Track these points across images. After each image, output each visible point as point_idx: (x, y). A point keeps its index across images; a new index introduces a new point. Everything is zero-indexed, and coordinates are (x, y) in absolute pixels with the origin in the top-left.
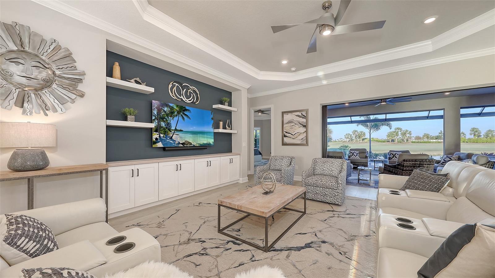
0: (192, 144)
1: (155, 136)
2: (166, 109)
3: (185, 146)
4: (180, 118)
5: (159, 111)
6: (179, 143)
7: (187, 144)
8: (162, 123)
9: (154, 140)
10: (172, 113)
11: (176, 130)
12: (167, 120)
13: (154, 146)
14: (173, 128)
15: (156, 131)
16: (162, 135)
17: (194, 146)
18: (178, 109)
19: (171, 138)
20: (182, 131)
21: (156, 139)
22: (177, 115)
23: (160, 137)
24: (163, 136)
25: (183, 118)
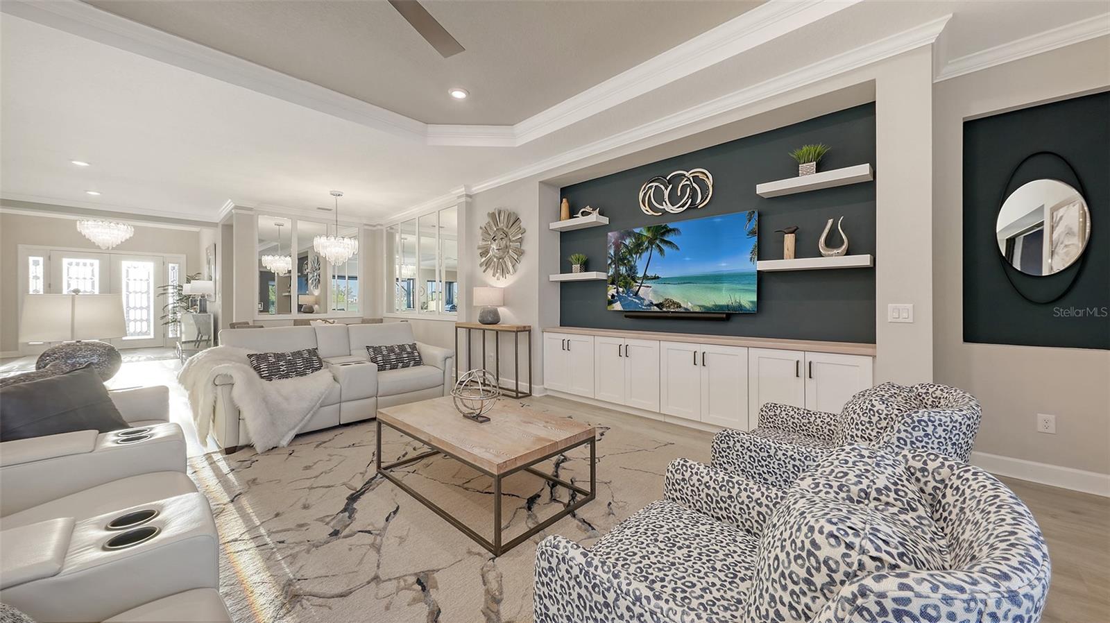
0: (680, 307)
1: (612, 291)
2: (628, 241)
3: (665, 309)
4: (655, 252)
5: (617, 247)
6: (651, 304)
7: (669, 307)
8: (621, 268)
9: (610, 297)
10: (638, 248)
11: (645, 277)
12: (629, 261)
13: (609, 308)
14: (640, 275)
15: (613, 283)
16: (621, 290)
17: (687, 311)
18: (649, 235)
19: (636, 294)
20: (658, 278)
21: (613, 296)
22: (647, 248)
23: (617, 292)
24: (623, 291)
25: (661, 250)
